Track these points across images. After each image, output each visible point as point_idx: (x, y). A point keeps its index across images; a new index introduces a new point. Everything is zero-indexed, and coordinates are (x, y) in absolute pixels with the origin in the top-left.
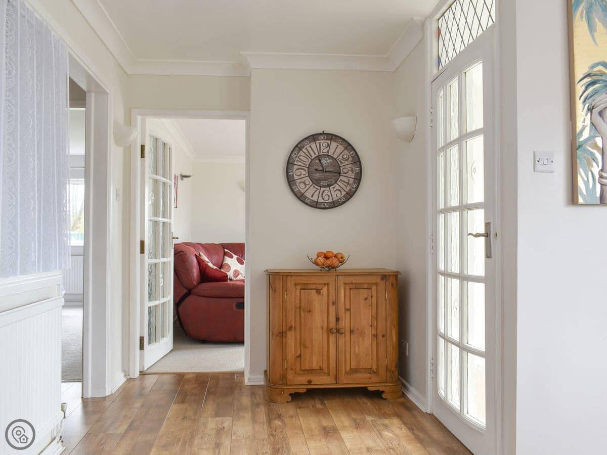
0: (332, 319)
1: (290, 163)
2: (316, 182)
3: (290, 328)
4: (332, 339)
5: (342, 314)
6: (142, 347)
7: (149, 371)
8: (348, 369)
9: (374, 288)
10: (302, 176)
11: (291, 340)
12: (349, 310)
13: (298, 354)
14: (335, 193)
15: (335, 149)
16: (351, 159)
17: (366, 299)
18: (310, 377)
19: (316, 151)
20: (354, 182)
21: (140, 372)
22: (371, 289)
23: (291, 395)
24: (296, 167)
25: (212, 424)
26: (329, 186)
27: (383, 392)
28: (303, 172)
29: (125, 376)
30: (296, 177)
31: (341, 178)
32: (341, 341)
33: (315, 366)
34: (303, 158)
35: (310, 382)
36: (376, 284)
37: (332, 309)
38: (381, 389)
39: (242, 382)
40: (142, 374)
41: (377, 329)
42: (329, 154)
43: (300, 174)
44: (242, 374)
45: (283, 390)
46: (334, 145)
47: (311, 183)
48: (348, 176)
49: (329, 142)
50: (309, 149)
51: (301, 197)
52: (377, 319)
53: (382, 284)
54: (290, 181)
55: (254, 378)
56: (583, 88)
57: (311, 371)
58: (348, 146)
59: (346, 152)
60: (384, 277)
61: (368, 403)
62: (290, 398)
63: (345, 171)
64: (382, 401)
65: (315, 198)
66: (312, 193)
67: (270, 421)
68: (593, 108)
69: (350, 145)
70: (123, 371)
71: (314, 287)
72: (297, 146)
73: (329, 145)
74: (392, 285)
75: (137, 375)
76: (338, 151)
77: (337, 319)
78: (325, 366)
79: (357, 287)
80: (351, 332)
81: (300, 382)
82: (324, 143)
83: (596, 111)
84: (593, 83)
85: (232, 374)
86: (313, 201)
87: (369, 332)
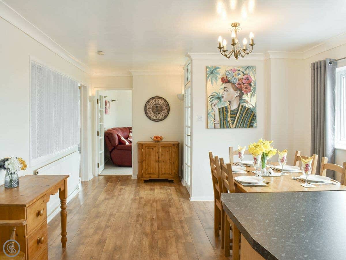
0: (157, 158)
1: (146, 107)
2: (154, 113)
3: (144, 160)
4: (157, 164)
5: (160, 156)
6: (98, 167)
7: (101, 175)
8: (162, 173)
9: (171, 148)
10: (150, 111)
11: (144, 164)
12: (162, 155)
13: (146, 168)
14: (161, 116)
15: (161, 102)
16: (166, 105)
17: (168, 151)
18: (150, 175)
19: (154, 102)
20: (167, 113)
21: (98, 175)
22: (169, 148)
23: (144, 181)
24: (147, 108)
25: (119, 187)
26: (159, 114)
27: (173, 180)
28: (150, 109)
29: (93, 176)
30: (148, 111)
31: (163, 111)
32: (160, 164)
33: (152, 172)
34: (150, 105)
35: (150, 177)
36: (171, 147)
37: (157, 154)
38: (173, 179)
39: (131, 178)
40: (99, 175)
41: (171, 161)
42: (159, 103)
43: (149, 110)
44: (131, 176)
45: (142, 179)
46: (160, 100)
47: (153, 113)
48: (165, 110)
49: (159, 99)
50: (152, 102)
51: (149, 118)
52: (171, 157)
53: (173, 147)
54: (146, 113)
55: (135, 177)
56: (210, 99)
57: (150, 174)
58: (165, 101)
59: (164, 102)
60: (174, 144)
61: (168, 184)
62: (144, 182)
63: (164, 109)
64: (172, 183)
65: (154, 118)
66: (153, 116)
67: (136, 187)
68: (212, 104)
69: (165, 100)
70: (93, 174)
71: (151, 148)
72: (148, 101)
73: (159, 100)
74: (176, 147)
75: (97, 176)
76: (162, 102)
77: (159, 158)
78: (155, 172)
79: (165, 148)
80: (163, 161)
81: (147, 177)
82: (157, 100)
83: (213, 105)
84: (212, 98)
85: (128, 176)
86: (153, 119)
87: (168, 162)
